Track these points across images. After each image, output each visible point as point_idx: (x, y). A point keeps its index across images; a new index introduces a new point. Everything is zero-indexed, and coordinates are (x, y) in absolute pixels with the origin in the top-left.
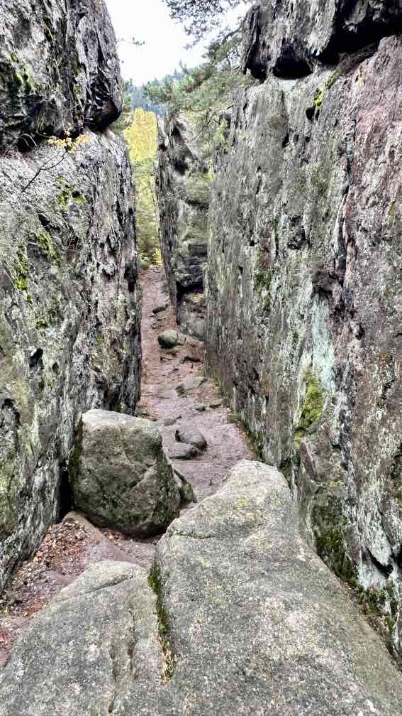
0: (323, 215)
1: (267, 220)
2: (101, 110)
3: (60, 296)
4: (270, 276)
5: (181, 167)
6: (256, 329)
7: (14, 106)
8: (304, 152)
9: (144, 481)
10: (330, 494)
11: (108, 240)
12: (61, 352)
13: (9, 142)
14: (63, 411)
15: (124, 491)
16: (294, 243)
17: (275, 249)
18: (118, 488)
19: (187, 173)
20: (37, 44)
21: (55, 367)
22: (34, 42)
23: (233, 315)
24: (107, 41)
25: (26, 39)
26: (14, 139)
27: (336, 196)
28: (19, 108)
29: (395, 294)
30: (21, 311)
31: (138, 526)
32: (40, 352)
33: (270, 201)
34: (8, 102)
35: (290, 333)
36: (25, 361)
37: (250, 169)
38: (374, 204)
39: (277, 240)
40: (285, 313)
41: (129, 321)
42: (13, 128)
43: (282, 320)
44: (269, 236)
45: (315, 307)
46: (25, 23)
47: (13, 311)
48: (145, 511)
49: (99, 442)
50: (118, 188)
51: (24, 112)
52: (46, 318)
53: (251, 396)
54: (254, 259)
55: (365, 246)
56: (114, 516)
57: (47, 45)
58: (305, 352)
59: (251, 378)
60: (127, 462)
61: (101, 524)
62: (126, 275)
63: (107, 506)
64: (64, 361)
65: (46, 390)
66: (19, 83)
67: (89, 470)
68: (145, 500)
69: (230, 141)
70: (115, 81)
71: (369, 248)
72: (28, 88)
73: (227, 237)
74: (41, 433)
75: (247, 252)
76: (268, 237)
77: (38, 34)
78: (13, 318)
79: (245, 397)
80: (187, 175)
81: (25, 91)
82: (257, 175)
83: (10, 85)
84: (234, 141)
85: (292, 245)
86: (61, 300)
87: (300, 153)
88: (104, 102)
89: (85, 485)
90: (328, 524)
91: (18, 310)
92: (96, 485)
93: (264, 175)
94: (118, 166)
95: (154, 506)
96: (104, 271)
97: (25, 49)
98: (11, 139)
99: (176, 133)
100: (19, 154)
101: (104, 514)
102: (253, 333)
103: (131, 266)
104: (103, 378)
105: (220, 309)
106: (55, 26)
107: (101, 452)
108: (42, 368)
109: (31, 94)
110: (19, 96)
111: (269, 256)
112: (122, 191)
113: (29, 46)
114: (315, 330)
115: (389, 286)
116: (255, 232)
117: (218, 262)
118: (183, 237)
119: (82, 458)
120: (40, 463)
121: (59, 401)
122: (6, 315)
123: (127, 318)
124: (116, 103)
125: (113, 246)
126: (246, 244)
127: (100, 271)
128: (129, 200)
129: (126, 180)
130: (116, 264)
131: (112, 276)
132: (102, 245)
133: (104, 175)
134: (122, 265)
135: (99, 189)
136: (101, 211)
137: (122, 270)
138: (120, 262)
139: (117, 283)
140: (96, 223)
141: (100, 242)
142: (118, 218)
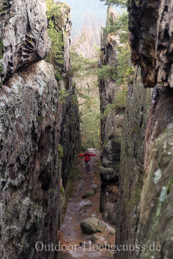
2: (27, 60)
24: (36, 15)
41: (30, 221)
50: (36, 115)
70: (41, 39)
88: (30, 55)
94: (39, 97)
96: (11, 185)
103: (46, 170)
123: (29, 218)
124: (40, 53)
127: (7, 186)
128: (46, 120)
129: (45, 106)
130: (25, 176)
131: (19, 186)
132: (12, 166)
133: (20, 112)
134: (35, 170)
135: (13, 125)
136: (13, 141)
137: (35, 175)
138: (33, 170)
139: (25, 189)
140: (5, 153)
141: (8, 165)
142: (32, 139)
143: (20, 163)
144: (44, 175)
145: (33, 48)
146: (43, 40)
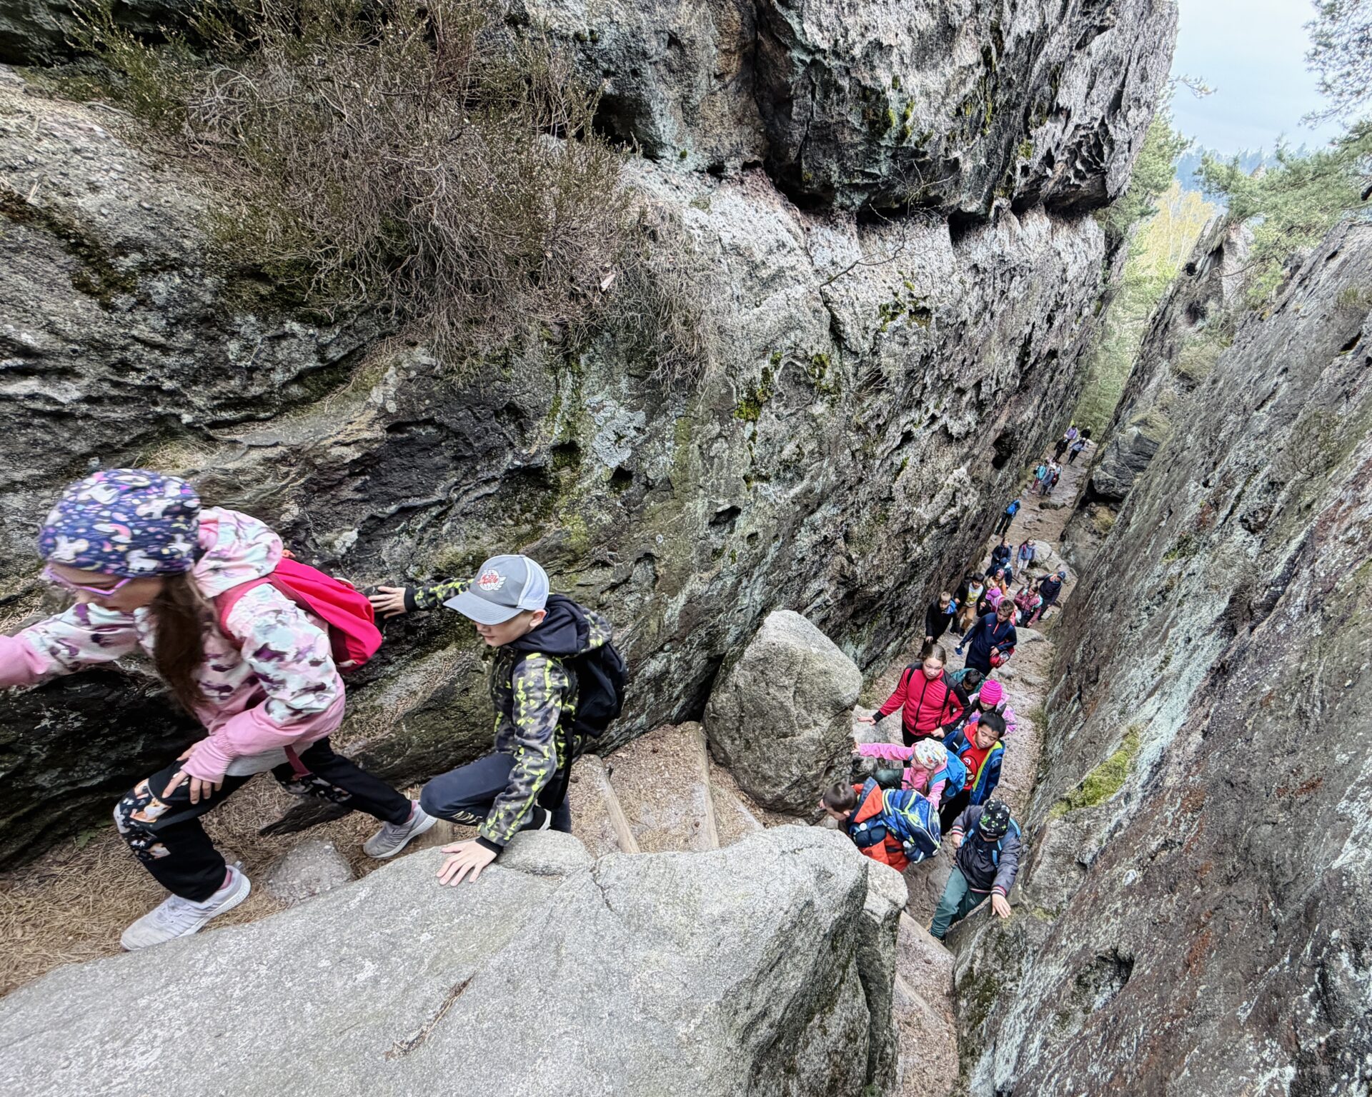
0: (1303, 505)
1: (1243, 460)
2: (1079, 186)
3: (812, 445)
4: (1198, 547)
5: (1195, 312)
6: (1134, 612)
7: (871, 156)
8: (1354, 380)
9: (798, 739)
10: (1023, 924)
11: (978, 386)
12: (773, 522)
13: (842, 207)
14: (745, 595)
15: (768, 736)
16: (1251, 520)
17: (1226, 512)
18: (762, 728)
19: (1200, 323)
20: (956, 68)
21: (752, 537)
22: (953, 63)
23: (1123, 574)
24: (1144, 78)
25: (939, 57)
26: (853, 204)
27: (1335, 485)
28: (877, 161)
29: (1271, 713)
30: (730, 448)
31: (761, 790)
32: (734, 512)
33: (1267, 433)
34: (861, 148)
35: (1162, 652)
36: (705, 515)
37: (1274, 364)
38: (1351, 542)
39: (1239, 497)
40: (1175, 617)
41: (952, 511)
42: (856, 188)
43: (1166, 625)
44: (1232, 488)
45: (1209, 639)
46: (948, 32)
47: (715, 445)
48: (779, 776)
49: (765, 660)
50: (1045, 315)
51: (883, 169)
52: (771, 469)
53: (1074, 702)
54: (1194, 509)
55: (1299, 600)
56: (739, 760)
57: (980, 71)
58: (1157, 695)
59: (1088, 678)
60: (789, 704)
61: (719, 759)
62: (998, 443)
63: (737, 742)
64: (773, 534)
65: (720, 564)
66: (888, 124)
67: (737, 686)
68: (787, 763)
69: (1278, 303)
70: (1126, 146)
71: (1299, 609)
72: (903, 135)
73: (1185, 453)
74: (685, 613)
75: (1192, 490)
76: (1229, 487)
77: (967, 52)
78: (712, 454)
79: (1068, 699)
80: (1197, 328)
81: (897, 139)
82: (1275, 380)
83: (872, 124)
84: (1284, 305)
85: (1246, 521)
86: (812, 452)
87: (1348, 380)
88: (1088, 176)
89: (721, 700)
90: (995, 961)
91: (726, 446)
92: (736, 710)
93: (1285, 385)
94: (1064, 281)
95: (795, 778)
96: (945, 428)
97: (929, 73)
98: (848, 202)
99: (1218, 254)
100: (853, 228)
101: (728, 749)
102: (1127, 616)
103: (1013, 433)
104: (854, 573)
105: (1116, 551)
106: (1009, 44)
107: (762, 672)
108: (731, 532)
109: (905, 144)
110: (883, 143)
111: (1214, 518)
112: (1050, 320)
113: (940, 69)
114: (1186, 674)
115: (1275, 694)
116: (1218, 469)
117: (1153, 485)
118: (1136, 419)
119: (737, 666)
120: (667, 647)
121: (740, 582)
122: (700, 447)
123: (952, 504)
124: (1109, 182)
125: (982, 396)
126: (1198, 480)
127: (936, 427)
128: (1057, 337)
129: (1066, 305)
130: (977, 423)
131: (958, 439)
132: (961, 392)
133: (1021, 289)
134: (996, 426)
135: (999, 308)
136: (985, 341)
137: (992, 433)
138: (994, 422)
139: (965, 450)
140: (960, 357)
141: (956, 385)
142: (1018, 359)
143: (978, 396)
144: (1007, 441)
145: (1102, 160)
146: (1129, 150)
